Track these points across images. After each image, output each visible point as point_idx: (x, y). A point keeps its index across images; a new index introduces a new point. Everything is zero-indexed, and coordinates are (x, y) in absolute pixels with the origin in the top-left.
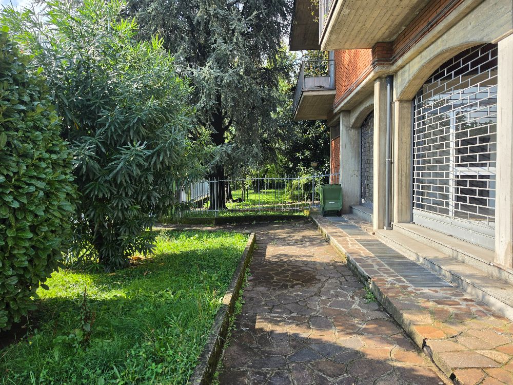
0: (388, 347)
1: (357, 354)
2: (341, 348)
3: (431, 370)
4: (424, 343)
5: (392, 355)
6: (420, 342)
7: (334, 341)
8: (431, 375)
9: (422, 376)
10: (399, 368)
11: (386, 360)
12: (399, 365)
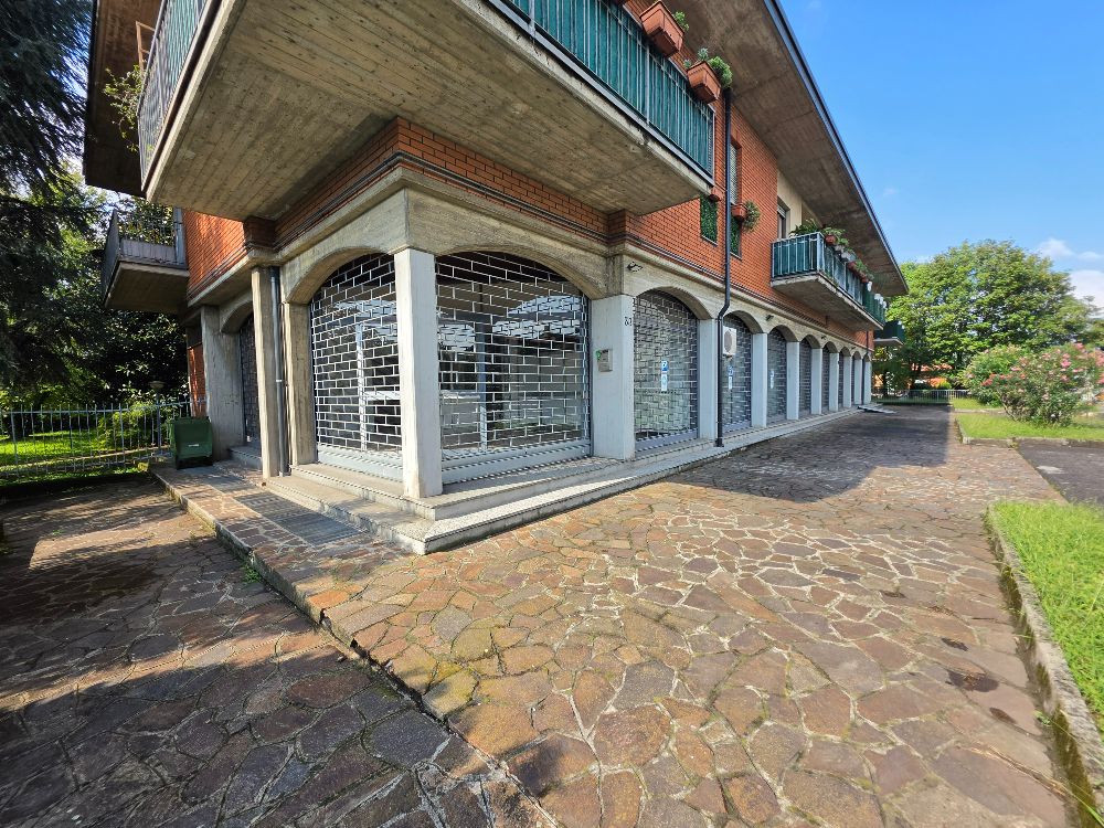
0: (271, 640)
1: (219, 670)
2: (190, 673)
3: (329, 646)
4: (322, 614)
5: (279, 649)
6: (317, 617)
7: (180, 666)
8: (330, 652)
9: (317, 659)
10: (286, 663)
11: (267, 661)
12: (286, 658)
